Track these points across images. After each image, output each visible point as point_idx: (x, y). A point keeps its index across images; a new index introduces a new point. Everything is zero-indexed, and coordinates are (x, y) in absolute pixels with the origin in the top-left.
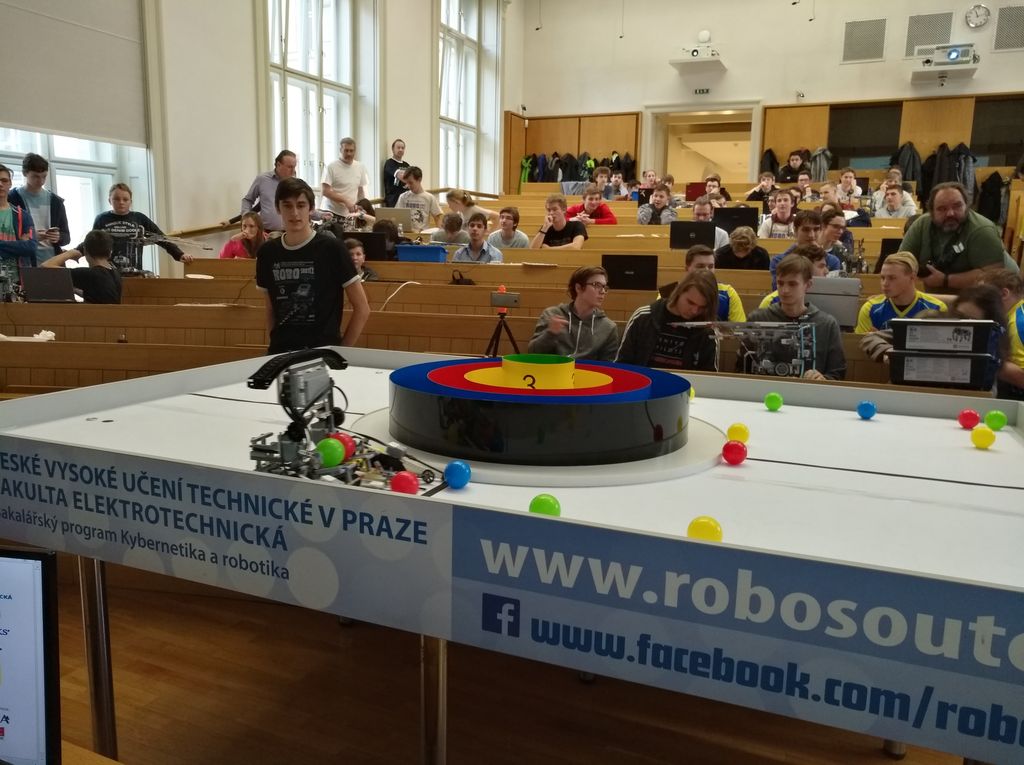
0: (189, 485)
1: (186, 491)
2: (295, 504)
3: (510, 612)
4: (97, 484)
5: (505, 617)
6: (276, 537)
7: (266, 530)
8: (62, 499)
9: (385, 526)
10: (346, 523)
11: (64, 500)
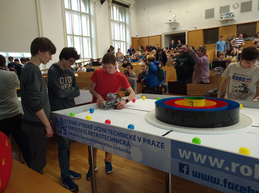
0: (108, 130)
1: (107, 131)
2: (132, 136)
3: (186, 168)
4: (89, 128)
5: (185, 169)
6: (128, 144)
7: (125, 141)
8: (81, 131)
9: (153, 143)
10: (144, 141)
11: (82, 131)
